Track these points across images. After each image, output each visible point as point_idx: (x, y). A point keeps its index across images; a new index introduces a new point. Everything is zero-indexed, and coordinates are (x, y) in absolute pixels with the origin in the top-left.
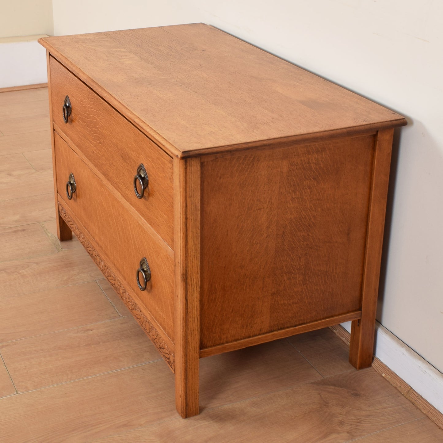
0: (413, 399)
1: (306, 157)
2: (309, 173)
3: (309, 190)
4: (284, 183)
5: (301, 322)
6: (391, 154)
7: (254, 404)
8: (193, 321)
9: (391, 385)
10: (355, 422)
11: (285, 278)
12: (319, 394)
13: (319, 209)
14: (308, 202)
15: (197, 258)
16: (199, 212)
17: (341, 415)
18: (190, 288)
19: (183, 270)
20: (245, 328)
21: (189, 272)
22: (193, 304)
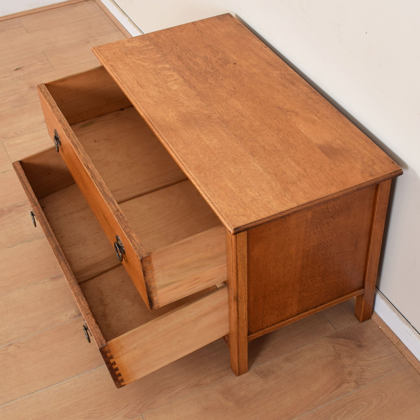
0: (401, 349)
1: (325, 206)
2: (327, 214)
3: (327, 225)
4: (308, 225)
5: (320, 304)
7: (287, 359)
8: (243, 322)
9: (386, 335)
11: (309, 281)
12: (334, 347)
13: (335, 235)
14: (326, 232)
15: (245, 285)
16: (246, 259)
17: (350, 366)
18: (240, 304)
19: (235, 295)
20: (280, 316)
21: (239, 295)
22: (243, 312)
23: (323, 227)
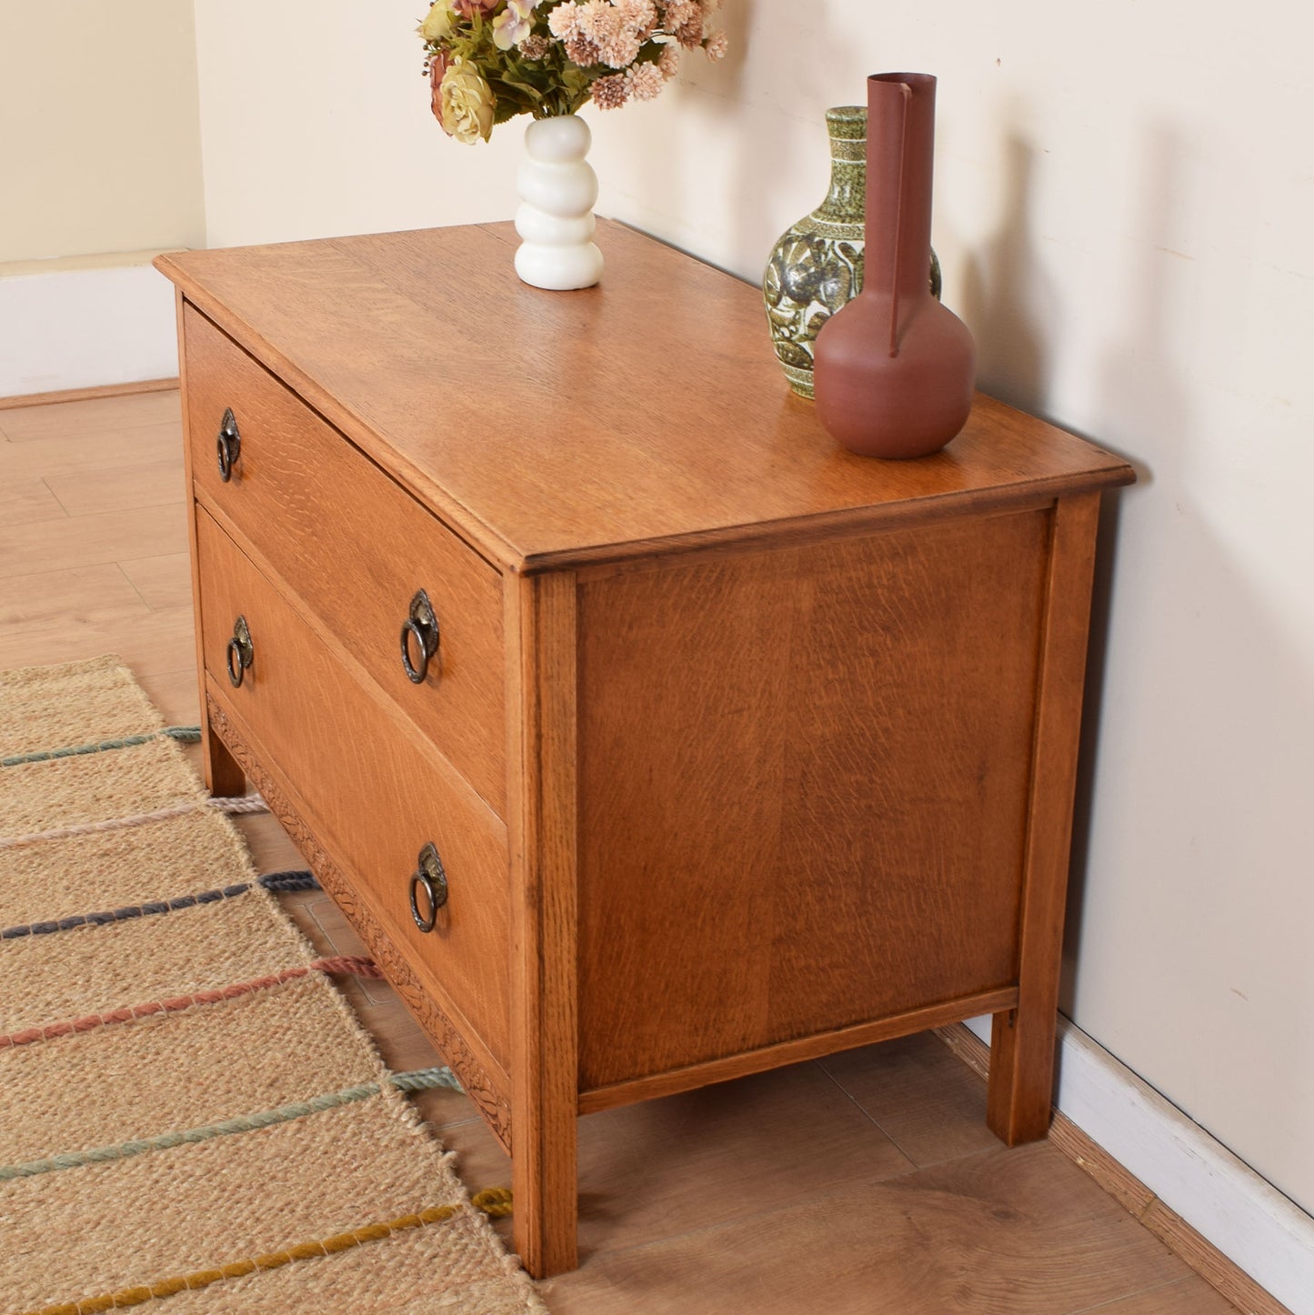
0: (1159, 1226)
1: (862, 569)
2: (872, 612)
3: (871, 659)
4: (803, 640)
5: (854, 1017)
6: (1093, 563)
7: (727, 1240)
8: (559, 1013)
9: (1101, 1187)
10: (1001, 1290)
11: (809, 897)
12: (905, 1213)
13: (900, 711)
14: (869, 693)
15: (568, 843)
16: (574, 720)
17: (963, 1272)
18: (549, 924)
19: (531, 875)
20: (701, 1032)
21: (547, 883)
22: (559, 967)
23: (856, 662)
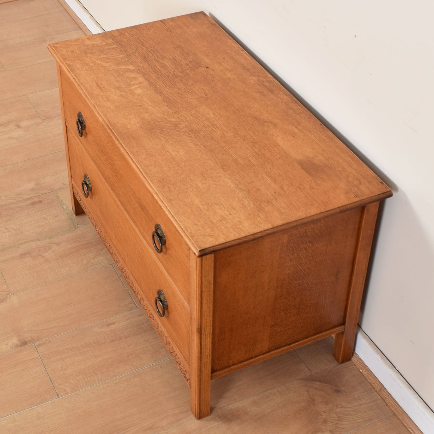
0: (384, 396)
1: (303, 228)
2: (306, 238)
3: (305, 251)
4: (284, 250)
5: (294, 341)
6: (377, 214)
7: (254, 402)
8: (206, 357)
9: (367, 380)
10: (336, 420)
11: (282, 314)
12: (308, 391)
13: (313, 262)
14: (304, 259)
15: (210, 316)
16: (212, 285)
17: (325, 414)
18: (204, 337)
19: (199, 326)
20: (248, 352)
21: (203, 327)
22: (206, 346)
23: (300, 253)
